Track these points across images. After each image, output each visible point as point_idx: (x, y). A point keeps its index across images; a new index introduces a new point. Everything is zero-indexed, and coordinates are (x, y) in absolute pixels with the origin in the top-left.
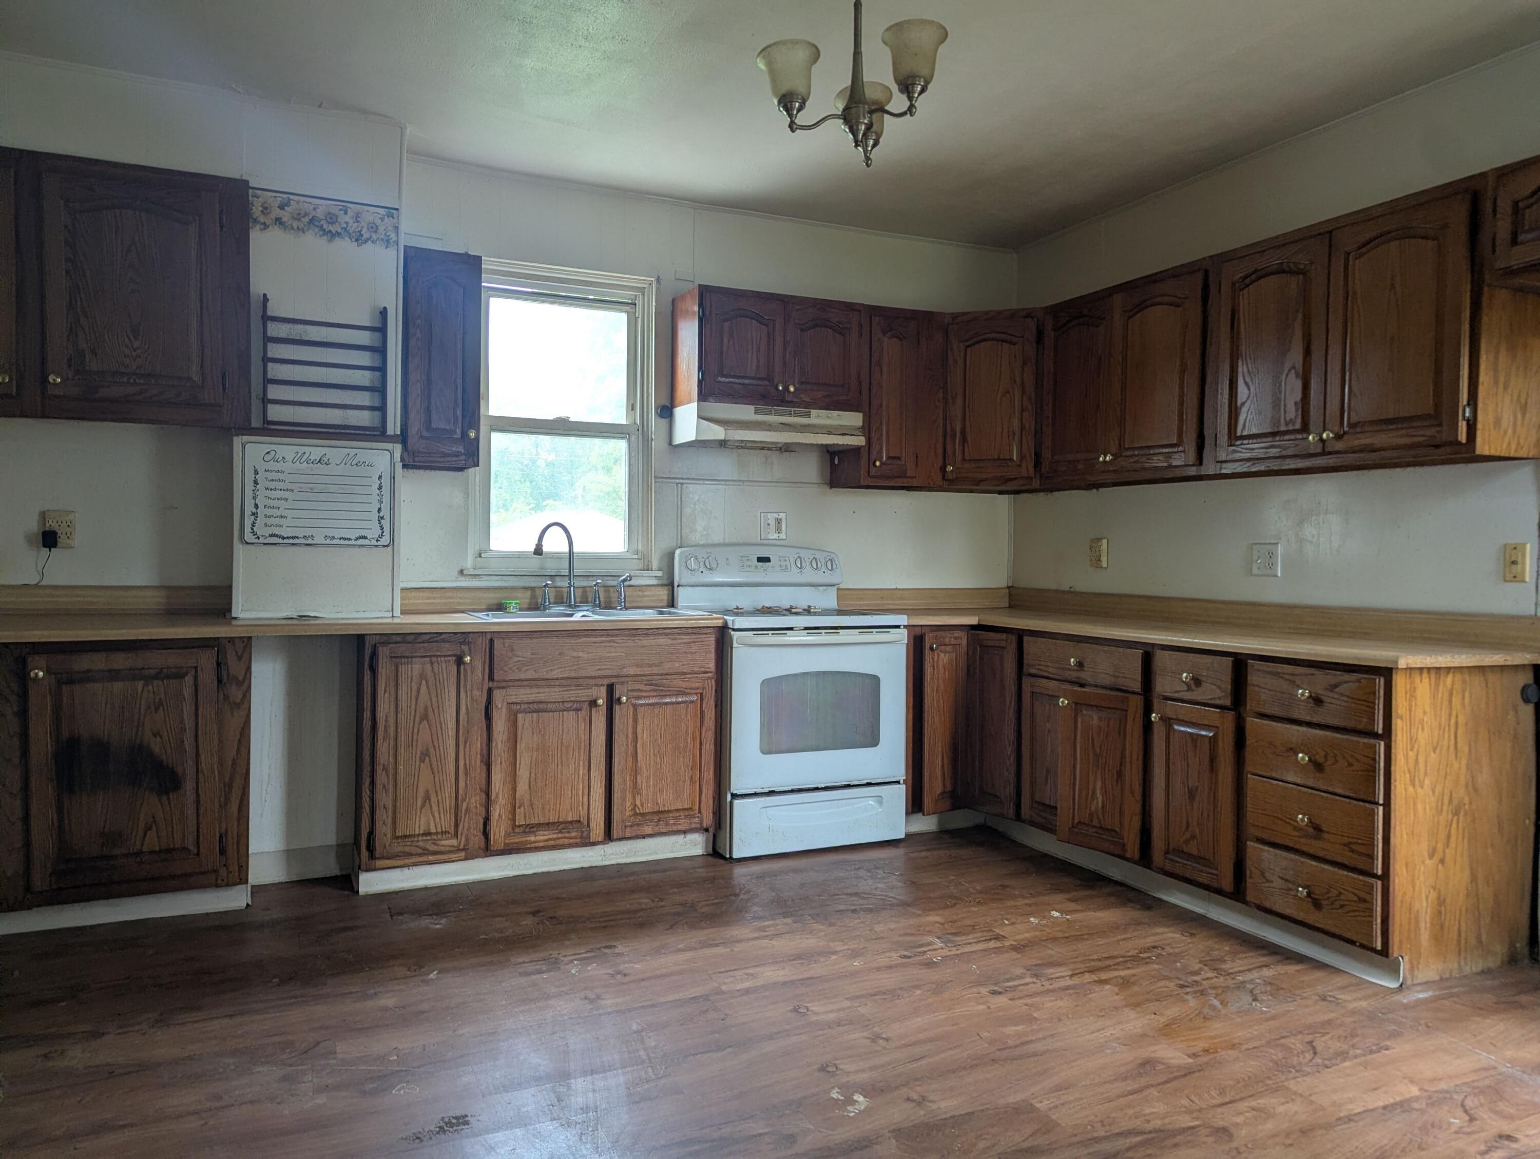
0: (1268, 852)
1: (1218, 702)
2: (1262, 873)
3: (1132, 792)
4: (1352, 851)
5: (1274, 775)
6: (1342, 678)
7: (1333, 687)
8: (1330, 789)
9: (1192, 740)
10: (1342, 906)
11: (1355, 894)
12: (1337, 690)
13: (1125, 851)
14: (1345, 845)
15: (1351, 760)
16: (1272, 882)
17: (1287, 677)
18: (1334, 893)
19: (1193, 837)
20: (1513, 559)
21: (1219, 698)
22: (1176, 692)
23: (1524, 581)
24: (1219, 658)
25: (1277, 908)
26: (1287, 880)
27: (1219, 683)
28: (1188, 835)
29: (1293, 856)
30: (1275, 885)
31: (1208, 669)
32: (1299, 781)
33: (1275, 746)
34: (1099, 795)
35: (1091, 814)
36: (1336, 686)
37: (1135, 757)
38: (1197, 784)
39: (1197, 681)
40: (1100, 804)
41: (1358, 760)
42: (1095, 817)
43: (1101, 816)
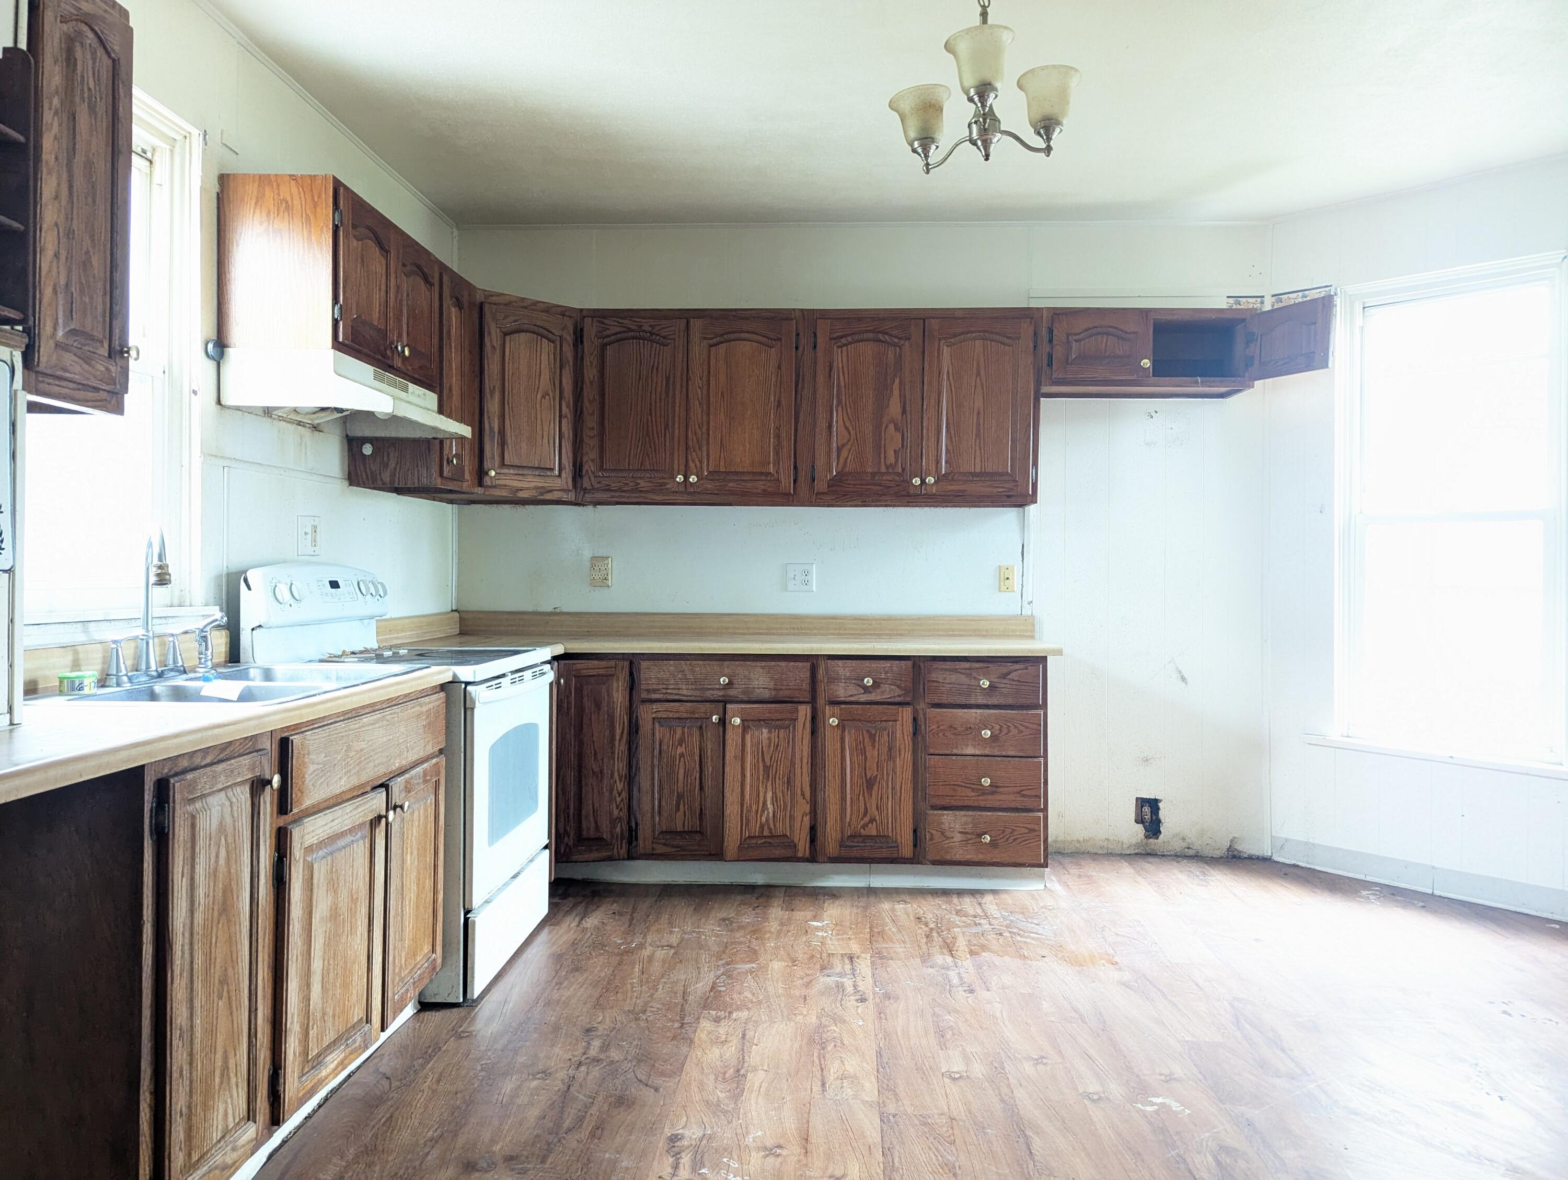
0: (947, 815)
1: (898, 699)
2: (943, 833)
3: (803, 795)
4: (1024, 796)
5: (955, 751)
6: (1012, 668)
7: (1004, 676)
8: (1004, 754)
9: (870, 738)
10: (1015, 840)
11: (1026, 828)
12: (1008, 677)
13: (796, 851)
14: (1018, 793)
15: (1021, 728)
16: (953, 838)
17: (963, 671)
18: (1008, 831)
19: (872, 820)
20: (1006, 576)
21: (899, 696)
22: (851, 696)
23: (1014, 591)
24: (897, 662)
25: (958, 857)
26: (967, 833)
27: (898, 682)
28: (867, 819)
29: (970, 813)
30: (955, 839)
31: (886, 673)
32: (977, 752)
33: (955, 729)
34: (770, 806)
35: (762, 827)
36: (1009, 674)
37: (805, 760)
38: (875, 773)
39: (876, 684)
40: (771, 815)
41: (1027, 728)
42: (766, 827)
43: (772, 827)
